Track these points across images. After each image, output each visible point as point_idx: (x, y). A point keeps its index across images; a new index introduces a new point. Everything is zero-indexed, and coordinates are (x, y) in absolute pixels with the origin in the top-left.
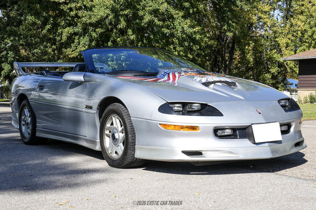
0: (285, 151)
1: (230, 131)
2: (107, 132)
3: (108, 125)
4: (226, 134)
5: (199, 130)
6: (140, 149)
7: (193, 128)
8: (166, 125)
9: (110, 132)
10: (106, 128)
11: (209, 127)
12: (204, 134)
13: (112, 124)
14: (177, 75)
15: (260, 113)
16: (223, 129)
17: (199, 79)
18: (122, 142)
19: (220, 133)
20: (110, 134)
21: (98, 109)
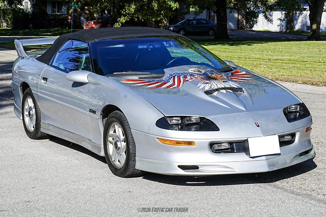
0: (285, 163)
1: (227, 145)
2: (110, 139)
3: (111, 132)
4: (223, 148)
5: (195, 145)
6: (140, 160)
7: (190, 143)
8: (163, 139)
9: (113, 139)
10: (109, 135)
11: (204, 142)
12: (200, 149)
13: (115, 131)
14: (182, 80)
15: (258, 126)
16: (219, 143)
17: (202, 86)
18: (124, 151)
19: (216, 147)
20: (113, 141)
21: (101, 115)
